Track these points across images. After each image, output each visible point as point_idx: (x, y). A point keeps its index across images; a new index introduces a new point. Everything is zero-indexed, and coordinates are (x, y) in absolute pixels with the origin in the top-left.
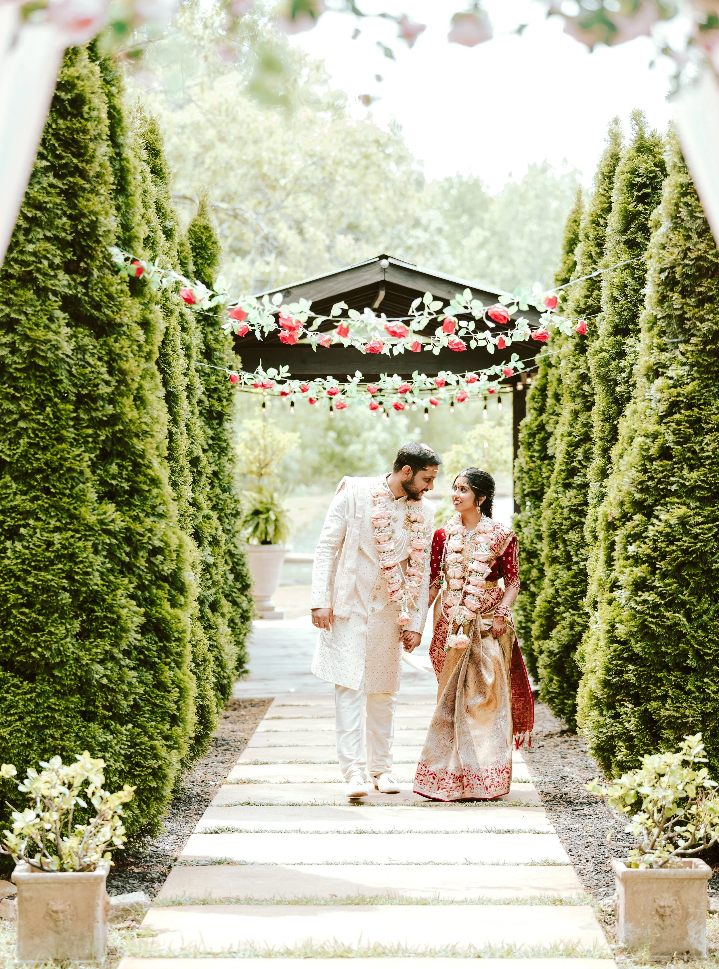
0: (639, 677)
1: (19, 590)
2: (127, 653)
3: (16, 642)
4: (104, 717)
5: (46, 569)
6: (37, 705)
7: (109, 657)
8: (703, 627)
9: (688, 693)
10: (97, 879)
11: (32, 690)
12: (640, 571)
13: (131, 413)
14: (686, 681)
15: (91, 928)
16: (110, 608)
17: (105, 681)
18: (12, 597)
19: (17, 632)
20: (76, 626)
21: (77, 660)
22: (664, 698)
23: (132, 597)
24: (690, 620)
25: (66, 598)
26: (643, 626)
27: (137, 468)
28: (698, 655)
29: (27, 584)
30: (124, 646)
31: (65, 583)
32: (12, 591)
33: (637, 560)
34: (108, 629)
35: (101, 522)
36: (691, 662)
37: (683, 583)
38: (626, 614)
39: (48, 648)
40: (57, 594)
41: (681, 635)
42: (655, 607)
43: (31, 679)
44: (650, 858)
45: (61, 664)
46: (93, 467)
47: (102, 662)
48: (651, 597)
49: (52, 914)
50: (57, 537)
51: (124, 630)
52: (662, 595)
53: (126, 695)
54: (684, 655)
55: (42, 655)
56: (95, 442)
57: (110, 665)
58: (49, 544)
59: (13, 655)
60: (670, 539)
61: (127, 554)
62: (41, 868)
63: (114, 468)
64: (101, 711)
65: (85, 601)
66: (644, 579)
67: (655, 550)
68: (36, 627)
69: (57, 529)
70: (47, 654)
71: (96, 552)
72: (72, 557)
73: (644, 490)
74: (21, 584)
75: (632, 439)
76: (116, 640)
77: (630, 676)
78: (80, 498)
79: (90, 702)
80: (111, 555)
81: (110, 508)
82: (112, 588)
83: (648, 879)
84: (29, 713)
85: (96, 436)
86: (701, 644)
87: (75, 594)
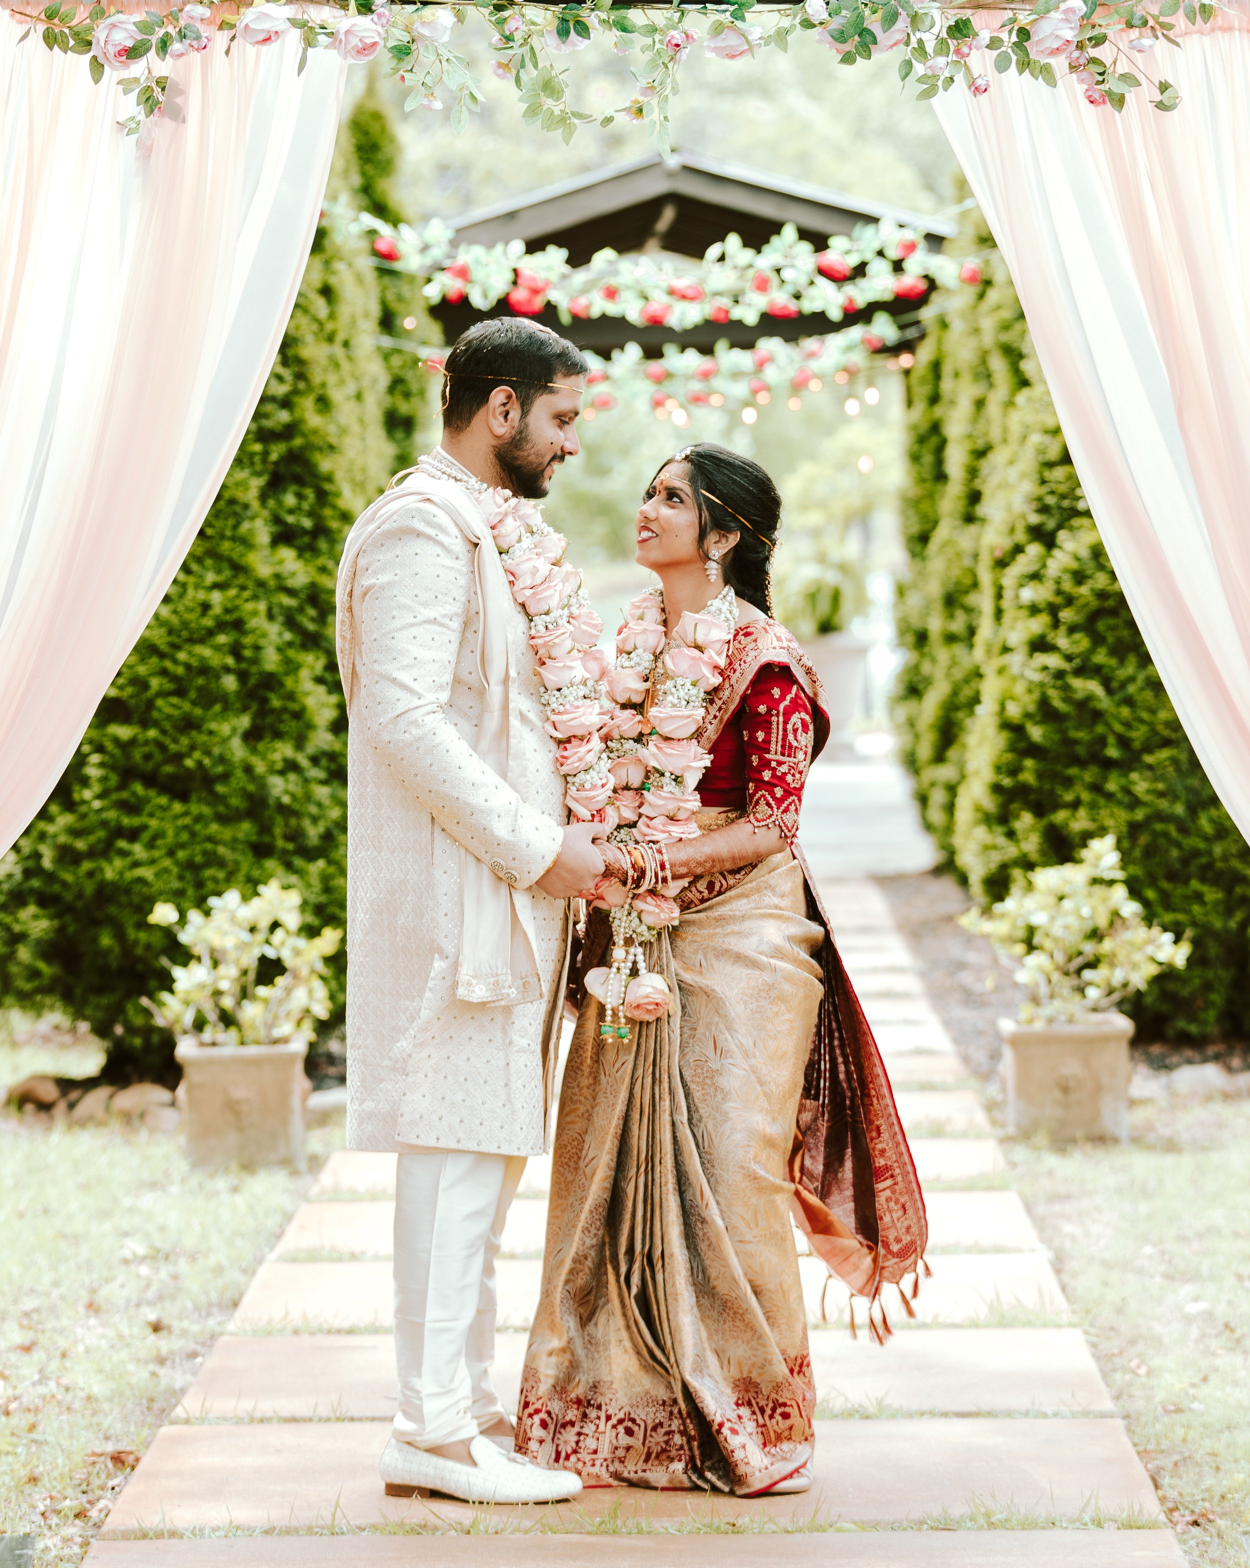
0: (1040, 775)
1: (164, 672)
2: (315, 760)
3: (162, 747)
4: (285, 852)
5: (202, 641)
6: (193, 834)
7: (291, 766)
8: (1129, 702)
9: (1109, 796)
10: (292, 1057)
11: (186, 814)
12: (1038, 625)
13: (313, 419)
14: (1105, 779)
15: (285, 1123)
16: (291, 696)
17: (286, 800)
18: (155, 683)
19: (164, 732)
20: (245, 721)
21: (248, 769)
22: (1075, 805)
23: (319, 680)
24: (1109, 691)
25: (230, 683)
26: (1044, 703)
27: (323, 496)
28: (1124, 742)
29: (175, 662)
30: (311, 749)
31: (230, 661)
32: (153, 674)
33: (1034, 610)
34: (290, 726)
35: (277, 576)
36: (1113, 752)
37: (1097, 640)
38: (1020, 689)
39: (208, 753)
40: (218, 677)
41: (1097, 715)
42: (1060, 675)
43: (184, 797)
44: (1048, 1010)
45: (225, 777)
46: (263, 497)
47: (282, 773)
48: (1053, 661)
49: (232, 1107)
50: (216, 597)
51: (310, 726)
52: (1069, 658)
53: (315, 820)
54: (1102, 742)
55: (200, 764)
56: (264, 461)
57: (292, 777)
58: (206, 607)
59: (159, 765)
60: (1079, 577)
61: (313, 619)
62: (214, 1044)
63: (290, 500)
64: (280, 843)
65: (257, 686)
66: (1042, 637)
67: (1059, 592)
68: (189, 725)
69: (216, 586)
70: (207, 761)
71: (271, 617)
72: (238, 625)
73: (1044, 509)
74: (168, 664)
75: (1024, 438)
76: (300, 743)
77: (1028, 777)
78: (246, 543)
79: (265, 828)
80: (291, 623)
81: (287, 554)
82: (292, 667)
83: (1046, 1040)
84: (182, 846)
85: (266, 453)
86: (1127, 725)
87: (243, 676)
